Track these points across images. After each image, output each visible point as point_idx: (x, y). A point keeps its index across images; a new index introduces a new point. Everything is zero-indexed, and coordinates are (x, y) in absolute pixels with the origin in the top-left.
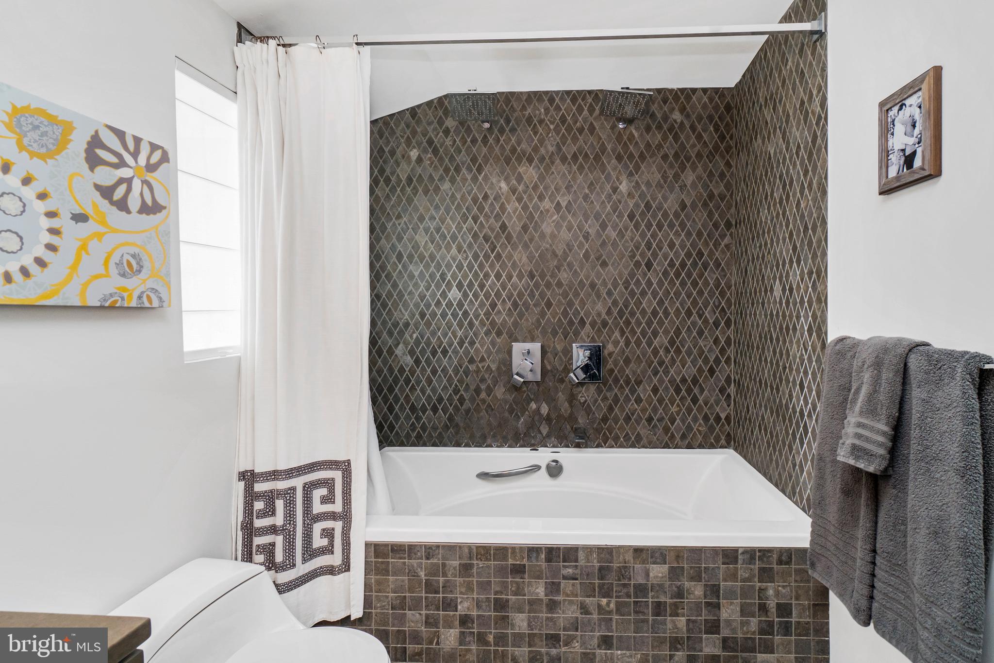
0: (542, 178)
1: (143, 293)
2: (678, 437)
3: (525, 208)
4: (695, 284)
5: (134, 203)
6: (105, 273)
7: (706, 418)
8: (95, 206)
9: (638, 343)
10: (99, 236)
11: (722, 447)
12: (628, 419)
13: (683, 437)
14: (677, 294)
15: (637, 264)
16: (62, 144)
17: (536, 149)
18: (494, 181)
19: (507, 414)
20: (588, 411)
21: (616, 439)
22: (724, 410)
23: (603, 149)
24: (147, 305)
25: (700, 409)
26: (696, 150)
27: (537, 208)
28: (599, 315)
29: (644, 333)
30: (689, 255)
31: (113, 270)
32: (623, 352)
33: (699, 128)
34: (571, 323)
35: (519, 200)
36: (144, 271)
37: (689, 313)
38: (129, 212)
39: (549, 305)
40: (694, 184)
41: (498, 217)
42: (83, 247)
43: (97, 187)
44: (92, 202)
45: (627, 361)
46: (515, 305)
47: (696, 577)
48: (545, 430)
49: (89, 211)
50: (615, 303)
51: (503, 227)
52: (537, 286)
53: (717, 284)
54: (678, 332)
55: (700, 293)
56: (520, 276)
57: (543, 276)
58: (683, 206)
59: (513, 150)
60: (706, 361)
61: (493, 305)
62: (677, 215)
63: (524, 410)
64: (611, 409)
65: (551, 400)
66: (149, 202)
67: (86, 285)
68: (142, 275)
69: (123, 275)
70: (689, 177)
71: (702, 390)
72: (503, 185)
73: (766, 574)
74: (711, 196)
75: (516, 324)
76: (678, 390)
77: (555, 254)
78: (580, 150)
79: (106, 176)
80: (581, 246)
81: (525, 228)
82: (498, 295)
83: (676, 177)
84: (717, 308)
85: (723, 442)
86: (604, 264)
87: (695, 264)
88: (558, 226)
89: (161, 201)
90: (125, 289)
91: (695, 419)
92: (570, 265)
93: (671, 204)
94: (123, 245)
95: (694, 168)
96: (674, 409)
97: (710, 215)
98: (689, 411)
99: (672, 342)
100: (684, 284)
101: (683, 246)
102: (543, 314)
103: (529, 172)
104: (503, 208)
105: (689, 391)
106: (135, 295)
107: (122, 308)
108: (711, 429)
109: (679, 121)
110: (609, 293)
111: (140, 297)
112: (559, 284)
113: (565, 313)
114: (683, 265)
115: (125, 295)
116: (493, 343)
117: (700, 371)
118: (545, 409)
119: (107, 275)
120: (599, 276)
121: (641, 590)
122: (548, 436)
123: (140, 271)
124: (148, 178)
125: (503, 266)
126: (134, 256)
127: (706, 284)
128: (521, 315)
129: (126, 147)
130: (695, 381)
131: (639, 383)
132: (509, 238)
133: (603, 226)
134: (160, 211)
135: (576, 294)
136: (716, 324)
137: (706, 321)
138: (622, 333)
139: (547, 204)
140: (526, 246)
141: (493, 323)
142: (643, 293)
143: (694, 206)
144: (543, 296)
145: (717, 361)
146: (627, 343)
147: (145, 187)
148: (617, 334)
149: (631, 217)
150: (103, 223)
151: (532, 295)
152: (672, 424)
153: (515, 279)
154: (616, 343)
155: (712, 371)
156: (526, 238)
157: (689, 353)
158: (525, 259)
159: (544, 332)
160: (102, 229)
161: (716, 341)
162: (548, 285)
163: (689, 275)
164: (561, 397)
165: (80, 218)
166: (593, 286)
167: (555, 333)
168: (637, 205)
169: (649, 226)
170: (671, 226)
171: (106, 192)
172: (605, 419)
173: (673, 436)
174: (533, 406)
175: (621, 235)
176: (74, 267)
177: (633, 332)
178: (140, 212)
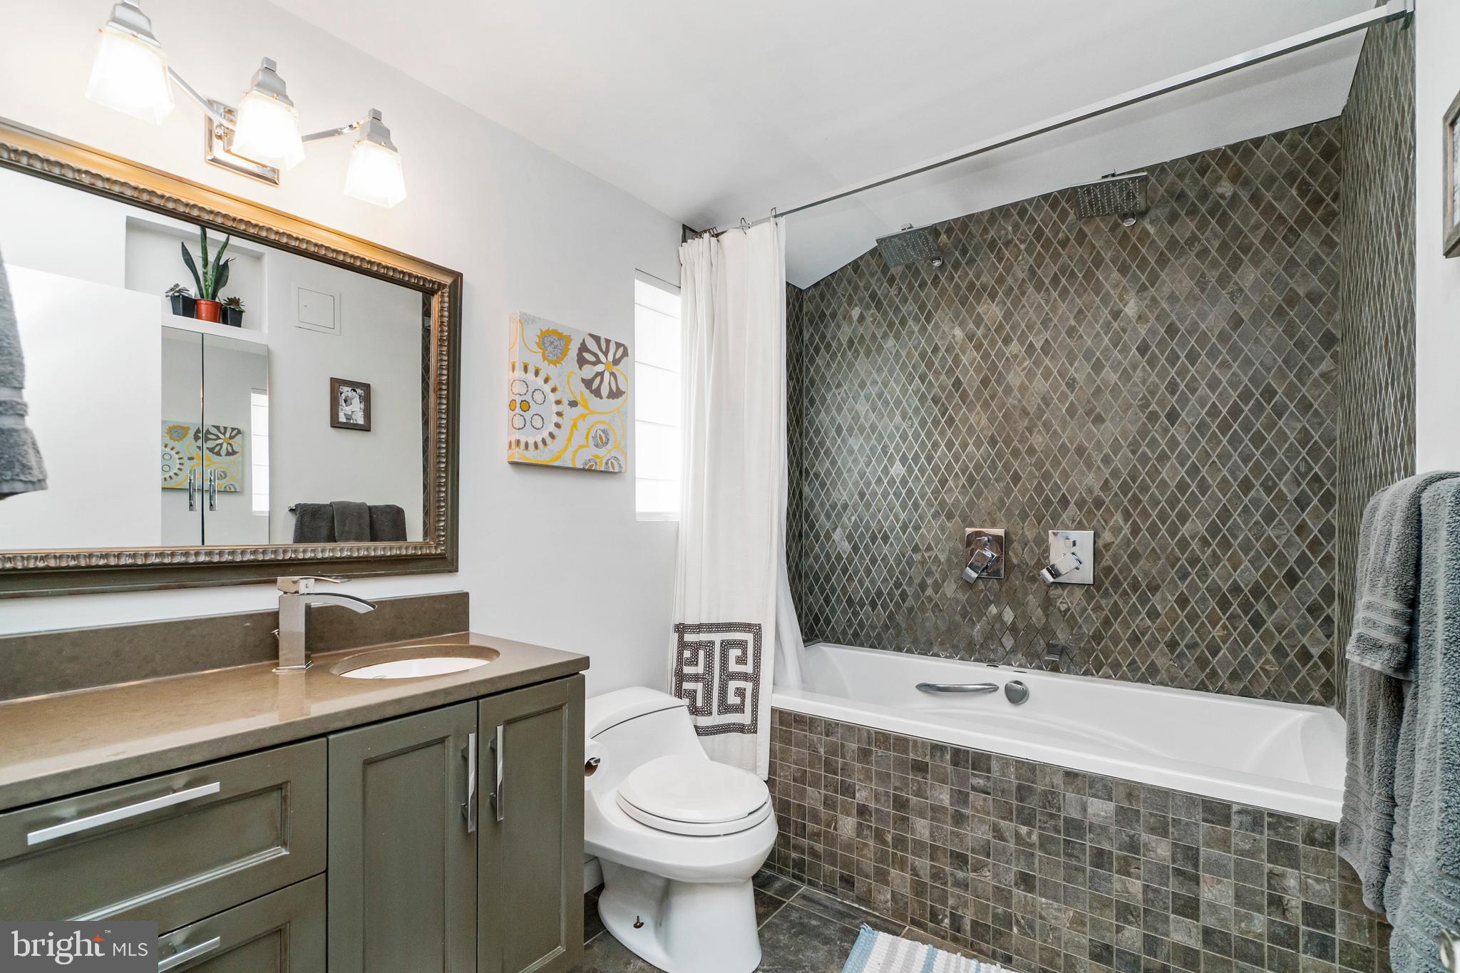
0: (1008, 315)
1: (608, 460)
2: (1223, 677)
3: (986, 356)
4: (1258, 440)
5: (605, 391)
6: (585, 443)
7: (1279, 652)
8: (582, 394)
9: (1153, 530)
10: (583, 416)
11: (1313, 702)
12: (1135, 640)
13: (1234, 677)
14: (1225, 457)
15: (1153, 417)
16: (565, 352)
17: (1001, 280)
18: (946, 329)
19: (958, 618)
20: (1072, 622)
21: (1116, 666)
22: (1319, 642)
23: (1098, 262)
24: (611, 470)
25: (1267, 637)
26: (1262, 231)
27: (1000, 354)
28: (1090, 491)
29: (1163, 517)
30: (1246, 395)
31: (591, 442)
32: (1128, 543)
33: (1269, 196)
34: (1048, 502)
35: (978, 347)
36: (610, 443)
37: (1246, 486)
38: (601, 398)
39: (1016, 478)
40: (1257, 286)
41: (950, 372)
42: (575, 426)
43: (583, 380)
44: (581, 392)
45: (1134, 557)
46: (971, 480)
47: (1161, 829)
48: (1008, 642)
49: (579, 399)
50: (1115, 473)
51: (958, 384)
52: (1000, 455)
53: (1304, 437)
54: (1225, 515)
55: (1270, 453)
56: (978, 444)
57: (1008, 442)
58: (1237, 322)
59: (971, 286)
60: (1280, 560)
61: (943, 482)
62: (1223, 337)
63: (981, 614)
64: (1107, 623)
65: (1017, 604)
66: (614, 389)
67: (575, 452)
68: (609, 446)
69: (597, 446)
70: (1248, 276)
71: (1272, 608)
72: (958, 332)
73: (1283, 852)
74: (1292, 300)
75: (971, 504)
76: (1224, 604)
77: (1025, 412)
78: (1063, 270)
79: (588, 372)
80: (1063, 398)
81: (985, 382)
82: (949, 468)
83: (1223, 280)
84: (1304, 476)
85: (1316, 694)
86: (1099, 420)
87: (1259, 409)
88: (1030, 374)
89: (622, 388)
90: (598, 457)
91: (1258, 652)
92: (1047, 425)
93: (1214, 320)
94: (596, 423)
95: (1256, 262)
96: (1217, 632)
97: (1290, 330)
98: (1246, 638)
99: (1213, 529)
100: (1234, 441)
101: (1234, 383)
102: (1008, 491)
103: (991, 311)
104: (957, 361)
105: (1246, 606)
106: (604, 461)
107: (594, 471)
108: (1291, 670)
109: (1228, 195)
110: (1106, 460)
111: (607, 463)
112: (1031, 451)
113: (1039, 489)
114: (1235, 411)
115: (598, 461)
116: (942, 529)
117: (1269, 577)
118: (1009, 616)
119: (588, 446)
120: (1090, 435)
121: (1074, 827)
122: (1014, 651)
123: (607, 443)
124: (614, 371)
125: (957, 432)
126: (603, 431)
127: (1281, 437)
128: (978, 494)
129: (601, 349)
130: (1257, 592)
131: (1154, 588)
132: (964, 397)
133: (1098, 367)
134: (621, 396)
135: (1056, 463)
136: (1302, 502)
137: (1280, 498)
138: (1127, 516)
139: (1015, 347)
140: (986, 405)
141: (943, 504)
142: (1163, 458)
143: (1255, 321)
144: (1007, 467)
145: (1303, 561)
146: (1135, 530)
147: (612, 378)
148: (1118, 517)
149: (1143, 349)
150: (586, 407)
151: (993, 467)
152: (1214, 654)
153: (971, 447)
154: (1116, 530)
155: (1292, 578)
156: (986, 394)
157: (1246, 546)
158: (984, 421)
159: (1009, 515)
160: (585, 411)
161: (1301, 529)
162: (1016, 453)
163: (1247, 427)
164: (1032, 601)
165: (573, 404)
166: (1080, 451)
167: (1024, 516)
168: (1152, 332)
169: (1173, 359)
170: (1213, 354)
171: (588, 383)
172: (1097, 637)
173: (1213, 674)
174: (993, 609)
175: (1126, 376)
176: (569, 440)
177: (1145, 514)
178: (608, 397)
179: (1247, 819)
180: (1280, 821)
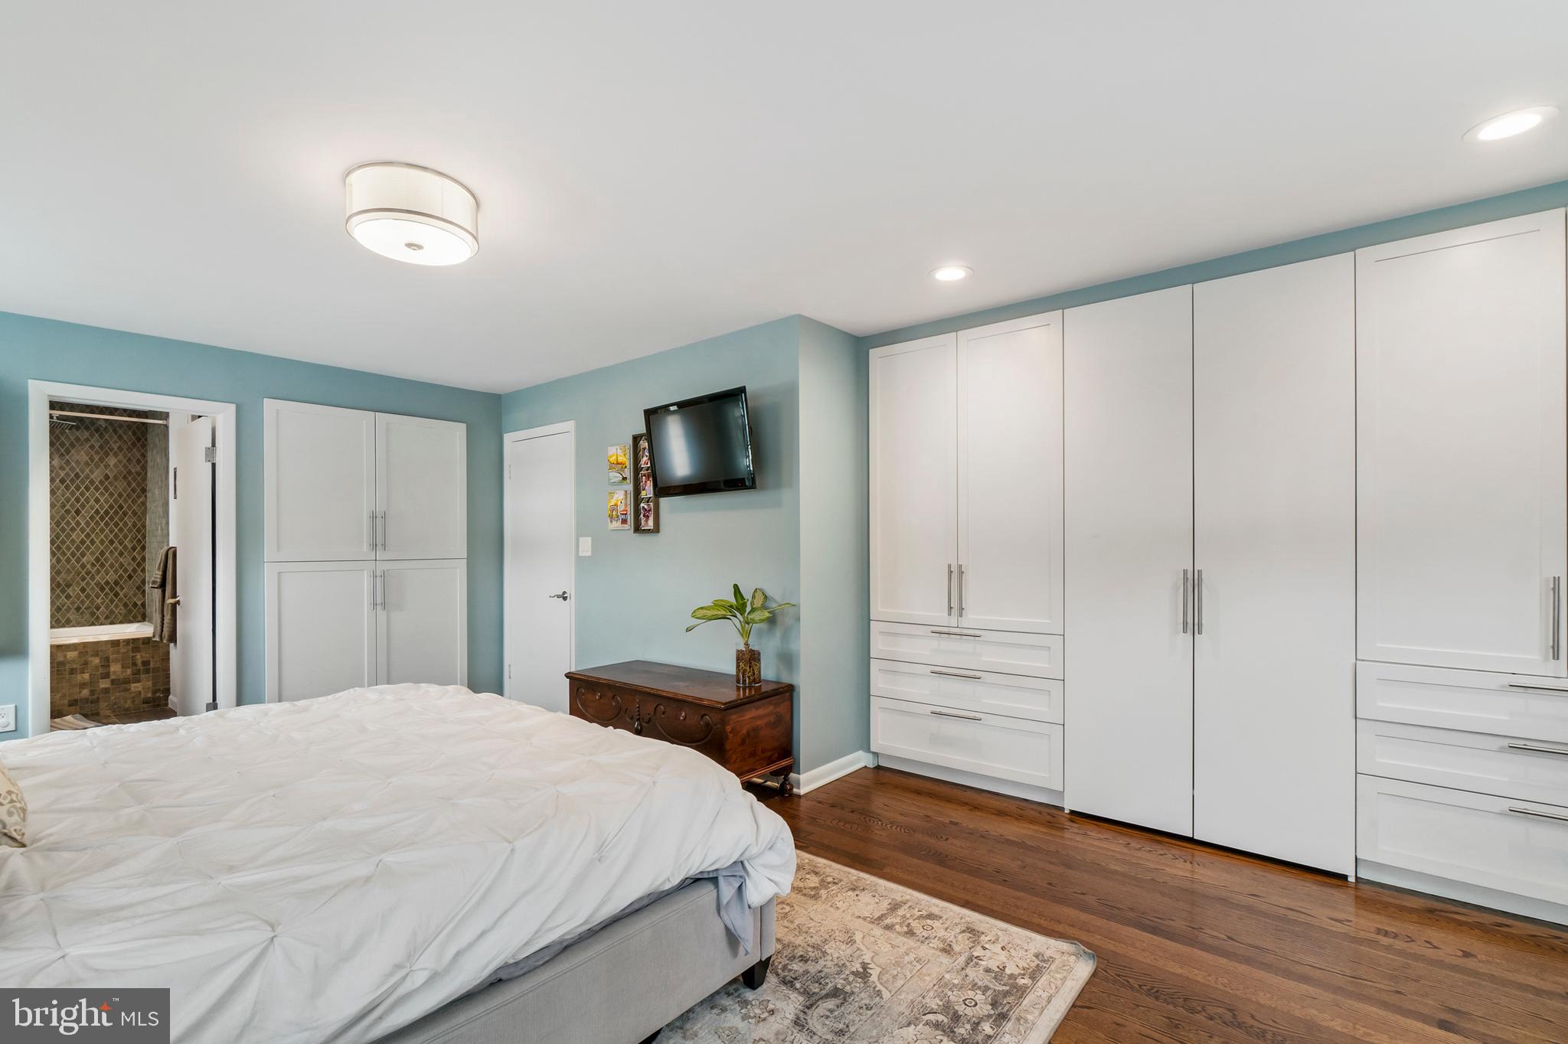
2: (102, 619)
4: (116, 525)
7: (126, 605)
9: (68, 561)
11: (139, 622)
13: (107, 618)
14: (102, 531)
22: (140, 600)
25: (121, 600)
26: (118, 445)
30: (111, 507)
33: (120, 432)
37: (112, 542)
40: (115, 465)
45: (58, 573)
47: (96, 654)
53: (134, 525)
54: (102, 553)
55: (121, 530)
58: (107, 477)
60: (126, 571)
62: (101, 482)
70: (112, 461)
71: (122, 589)
73: (136, 649)
76: (102, 589)
84: (135, 539)
85: (140, 618)
87: (116, 513)
91: (117, 606)
93: (97, 475)
95: (115, 456)
96: (99, 601)
98: (112, 601)
99: (97, 560)
100: (107, 524)
101: (106, 501)
105: (112, 589)
108: (130, 612)
109: (104, 426)
114: (107, 513)
117: (121, 577)
121: (61, 664)
127: (126, 524)
130: (116, 583)
131: (69, 585)
136: (134, 548)
137: (125, 547)
142: (73, 529)
143: (116, 478)
145: (134, 571)
146: (59, 561)
152: (98, 610)
155: (130, 577)
157: (112, 566)
161: (134, 559)
163: (111, 519)
170: (97, 489)
173: (98, 618)
177: (64, 554)
179: (125, 643)
180: (135, 640)
